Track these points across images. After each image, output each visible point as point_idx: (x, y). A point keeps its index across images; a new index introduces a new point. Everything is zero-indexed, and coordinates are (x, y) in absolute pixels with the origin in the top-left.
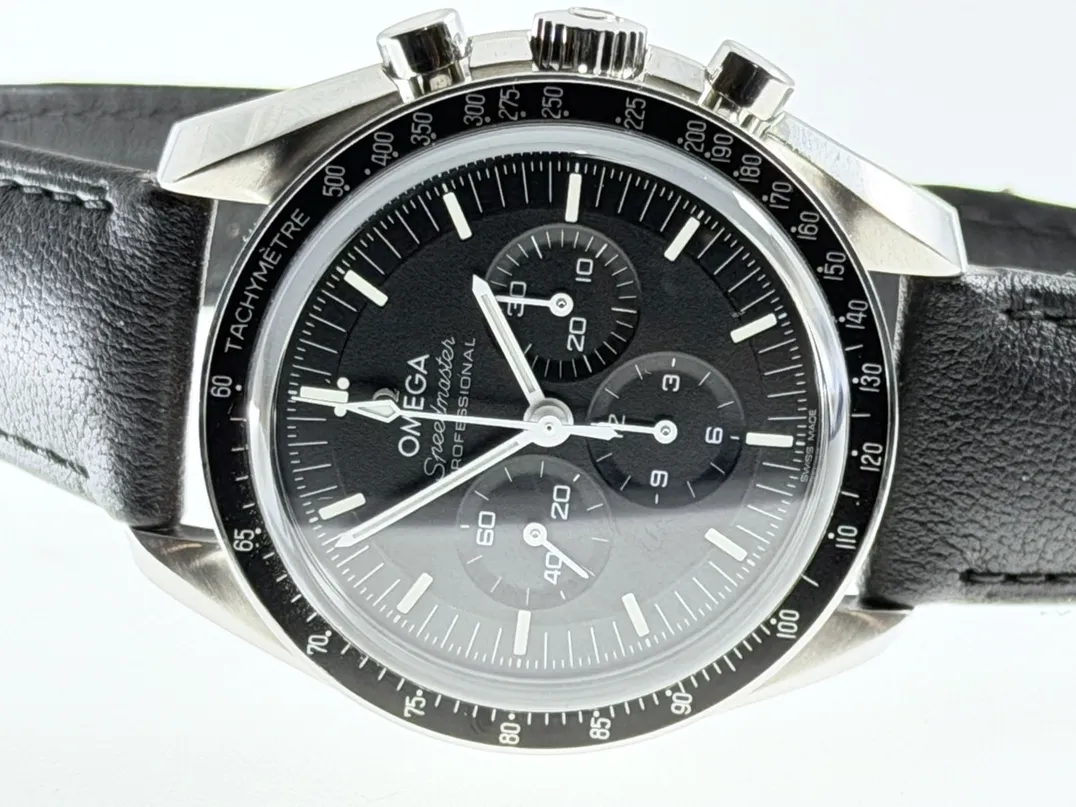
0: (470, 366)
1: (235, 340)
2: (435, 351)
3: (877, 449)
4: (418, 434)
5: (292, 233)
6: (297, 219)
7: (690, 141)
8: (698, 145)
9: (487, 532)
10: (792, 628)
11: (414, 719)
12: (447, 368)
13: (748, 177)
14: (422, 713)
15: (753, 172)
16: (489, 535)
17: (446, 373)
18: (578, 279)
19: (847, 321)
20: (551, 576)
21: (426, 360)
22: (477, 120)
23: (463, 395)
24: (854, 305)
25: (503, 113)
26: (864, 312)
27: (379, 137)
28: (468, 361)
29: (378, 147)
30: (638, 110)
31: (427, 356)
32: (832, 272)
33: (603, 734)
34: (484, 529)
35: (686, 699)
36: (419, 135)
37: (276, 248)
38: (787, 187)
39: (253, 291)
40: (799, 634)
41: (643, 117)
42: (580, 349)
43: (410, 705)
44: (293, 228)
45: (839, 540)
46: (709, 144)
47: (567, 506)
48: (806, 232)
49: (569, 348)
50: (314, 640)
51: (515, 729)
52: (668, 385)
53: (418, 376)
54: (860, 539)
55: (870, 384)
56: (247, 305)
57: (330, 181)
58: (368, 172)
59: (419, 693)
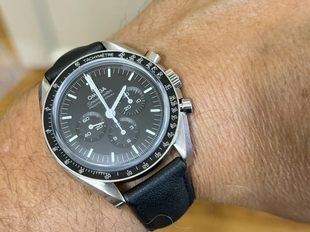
1: (86, 61)
2: (108, 90)
3: (148, 166)
5: (109, 56)
6: (112, 54)
7: (171, 98)
8: (172, 100)
10: (108, 177)
11: (46, 133)
14: (48, 133)
15: (175, 111)
19: (164, 144)
20: (86, 135)
22: (148, 67)
24: (167, 143)
27: (134, 56)
28: (110, 95)
29: (132, 57)
30: (169, 87)
32: (169, 135)
33: (66, 163)
35: (83, 171)
37: (105, 55)
38: (176, 118)
39: (96, 57)
40: (108, 179)
42: (126, 110)
43: (48, 130)
45: (128, 173)
46: (173, 101)
48: (172, 126)
49: (125, 109)
50: (48, 108)
51: (56, 149)
52: (131, 127)
53: (102, 90)
55: (157, 156)
56: (93, 58)
57: (121, 54)
58: (127, 58)
59: (51, 130)
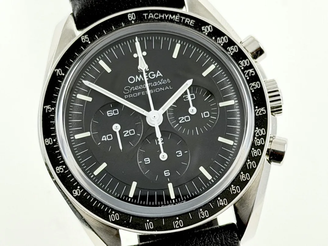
0: (164, 90)
4: (136, 81)
9: (112, 113)
13: (253, 153)
16: (111, 114)
17: (159, 83)
21: (161, 76)
23: (153, 91)
25: (246, 72)
26: (224, 205)
31: (162, 76)
34: (112, 112)
36: (230, 50)
41: (260, 114)
44: (188, 22)
47: (129, 135)
54: (150, 230)
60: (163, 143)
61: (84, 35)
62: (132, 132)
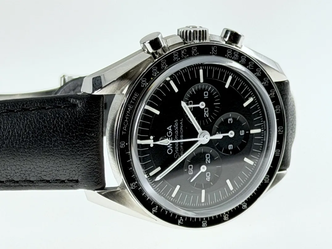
0: (182, 126)
1: (124, 131)
2: (173, 124)
3: (282, 128)
4: (172, 147)
5: (135, 99)
6: (136, 95)
7: (228, 55)
8: (230, 56)
9: (191, 170)
10: (268, 180)
11: (181, 225)
12: (177, 128)
13: (243, 62)
14: (182, 223)
15: (244, 60)
16: (192, 171)
17: (177, 129)
18: (205, 98)
19: (271, 96)
20: (208, 179)
21: (171, 127)
22: (177, 59)
23: (181, 135)
24: (272, 91)
25: (183, 56)
26: (274, 92)
27: (154, 68)
28: (182, 125)
29: (154, 71)
30: (215, 49)
31: (171, 126)
32: (266, 83)
33: (227, 219)
34: (190, 170)
35: (246, 204)
36: (163, 66)
37: (132, 104)
38: (252, 63)
39: (127, 117)
40: (270, 181)
41: (216, 51)
42: (208, 116)
43: (179, 222)
44: (135, 97)
45: (276, 154)
46: (233, 55)
47: (210, 159)
48: (258, 74)
49: (205, 117)
50: (154, 209)
51: (205, 222)
52: (230, 122)
53: (170, 132)
54: (280, 152)
55: (278, 111)
56: (126, 121)
57: (143, 83)
58: (152, 78)
59: (181, 218)
60: (220, 132)
61: (130, 186)
62: (208, 156)
